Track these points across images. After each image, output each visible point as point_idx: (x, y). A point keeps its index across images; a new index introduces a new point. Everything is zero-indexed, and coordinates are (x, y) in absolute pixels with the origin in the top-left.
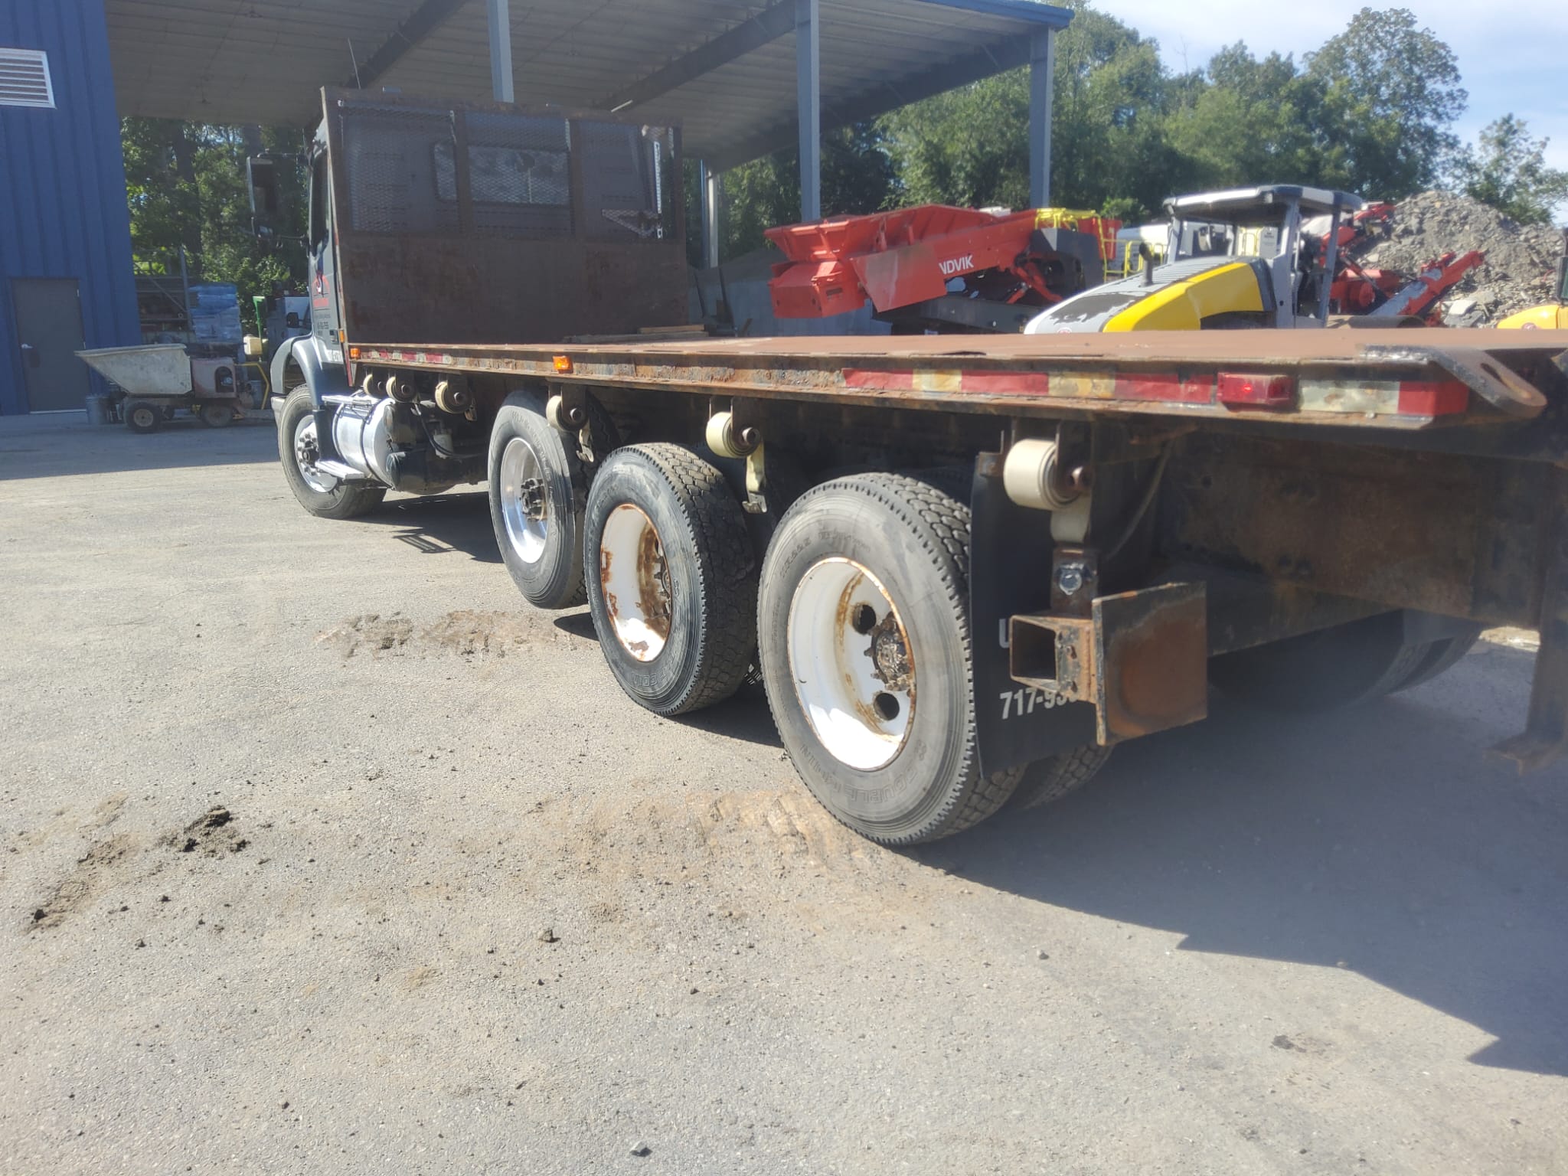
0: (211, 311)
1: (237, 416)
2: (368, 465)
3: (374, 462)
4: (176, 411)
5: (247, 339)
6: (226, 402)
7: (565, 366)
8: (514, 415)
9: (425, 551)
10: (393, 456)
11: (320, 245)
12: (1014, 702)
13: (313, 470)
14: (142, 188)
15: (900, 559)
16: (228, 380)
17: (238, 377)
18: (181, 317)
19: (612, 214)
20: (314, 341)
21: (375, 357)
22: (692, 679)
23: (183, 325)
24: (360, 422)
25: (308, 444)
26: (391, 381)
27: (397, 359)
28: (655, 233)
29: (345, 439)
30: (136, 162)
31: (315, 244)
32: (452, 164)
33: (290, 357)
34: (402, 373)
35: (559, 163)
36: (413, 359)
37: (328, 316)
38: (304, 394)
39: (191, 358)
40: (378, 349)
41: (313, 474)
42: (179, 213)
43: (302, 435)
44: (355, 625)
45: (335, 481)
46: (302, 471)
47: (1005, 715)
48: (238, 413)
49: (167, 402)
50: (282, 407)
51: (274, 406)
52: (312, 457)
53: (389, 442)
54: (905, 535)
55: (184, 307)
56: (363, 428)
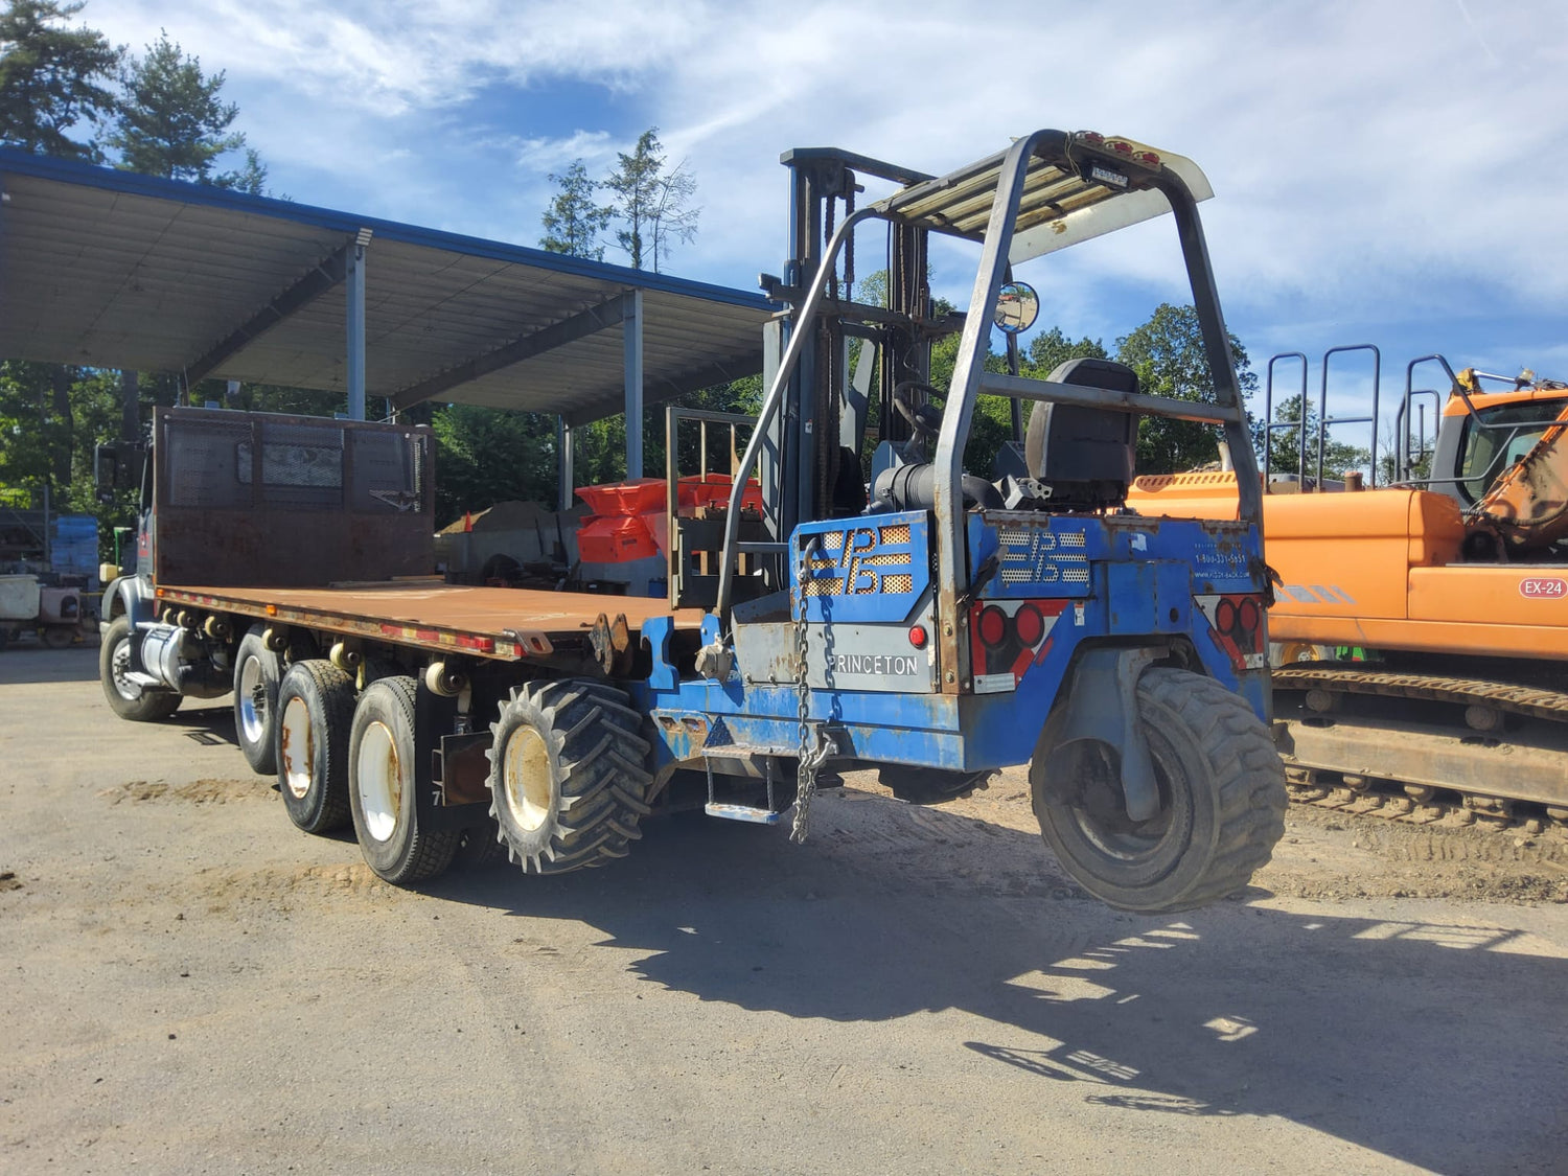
0: (71, 541)
1: (77, 639)
2: (163, 675)
3: (167, 673)
4: (22, 633)
5: (104, 567)
6: (69, 627)
7: (273, 612)
8: (251, 640)
9: (204, 744)
10: (182, 669)
11: (147, 510)
12: (441, 796)
13: (125, 681)
14: (16, 421)
15: (396, 720)
16: (73, 608)
17: (82, 605)
18: (39, 549)
19: (378, 494)
20: (137, 580)
21: (173, 598)
22: (322, 806)
23: (38, 555)
24: (161, 642)
25: (123, 661)
26: (182, 614)
27: (186, 600)
28: (412, 508)
29: (149, 656)
30: (13, 396)
31: (144, 508)
32: (250, 456)
33: (117, 592)
34: (189, 609)
35: (337, 458)
36: (195, 600)
37: (146, 563)
38: (123, 622)
39: (42, 588)
40: (175, 591)
41: (125, 685)
42: (51, 444)
43: (119, 654)
44: (127, 788)
45: (139, 691)
46: (116, 683)
47: (436, 804)
48: (78, 636)
49: (14, 625)
50: (107, 629)
51: (101, 629)
52: (125, 669)
53: (179, 658)
54: (400, 708)
55: (44, 539)
56: (162, 647)
